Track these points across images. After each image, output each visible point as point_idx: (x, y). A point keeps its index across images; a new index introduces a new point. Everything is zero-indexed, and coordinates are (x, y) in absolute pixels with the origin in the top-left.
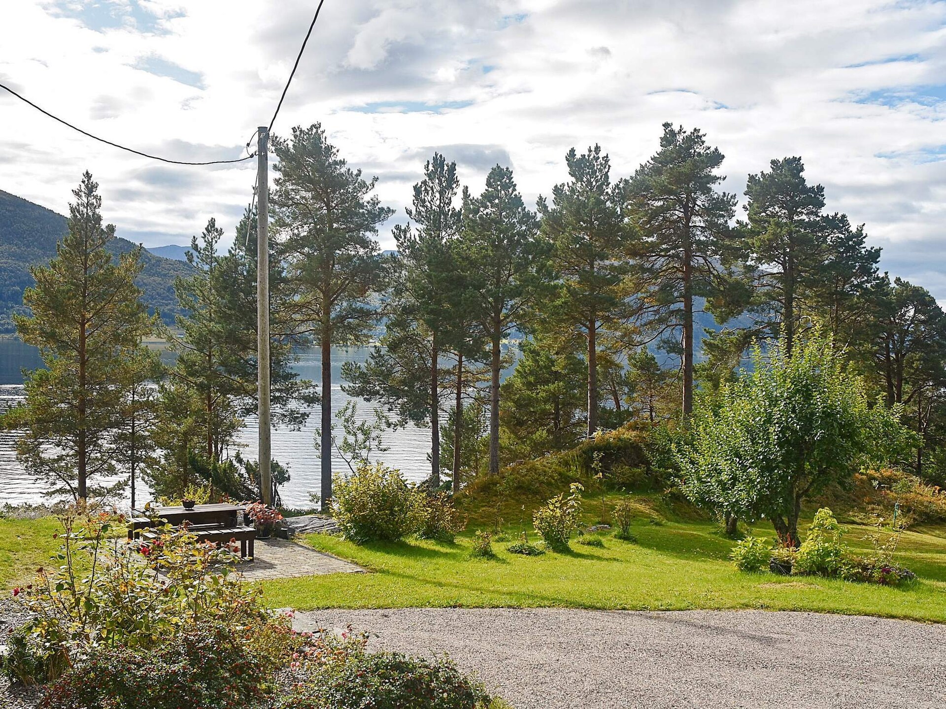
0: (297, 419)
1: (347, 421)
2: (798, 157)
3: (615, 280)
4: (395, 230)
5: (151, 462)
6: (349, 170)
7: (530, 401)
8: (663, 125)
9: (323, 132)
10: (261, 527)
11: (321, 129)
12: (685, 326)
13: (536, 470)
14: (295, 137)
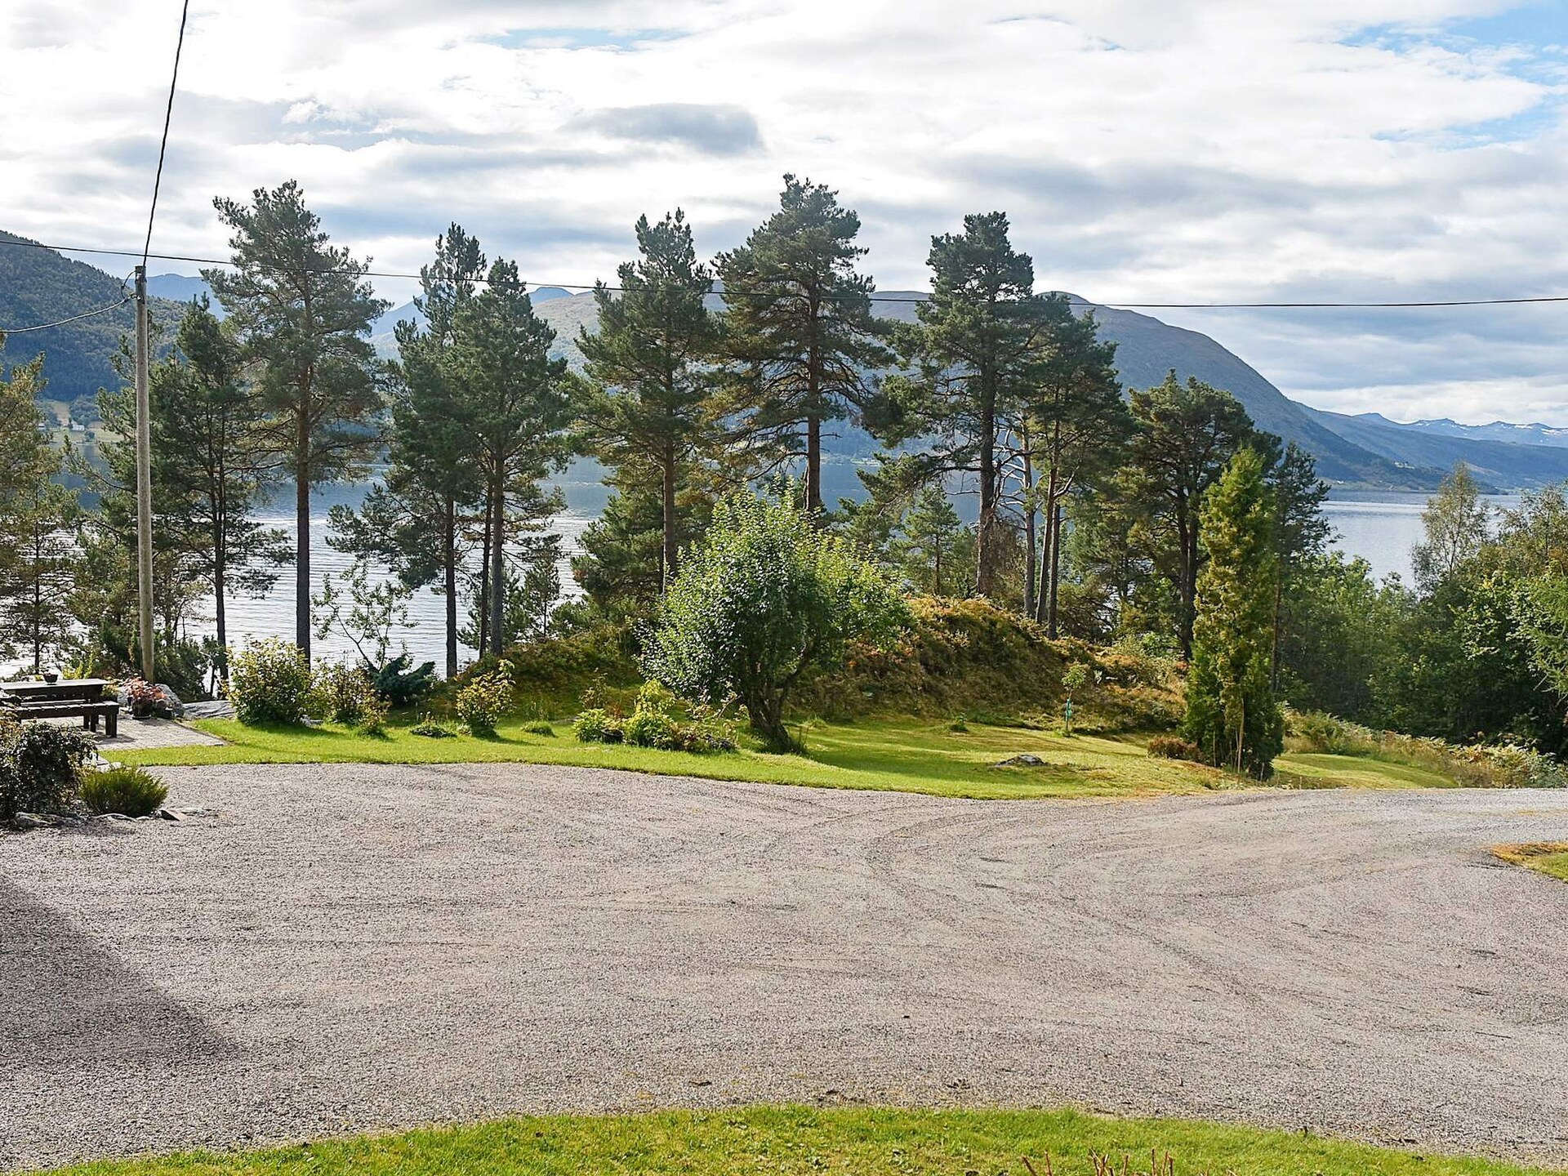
0: (262, 582)
1: (356, 584)
2: (1001, 213)
3: (699, 395)
4: (397, 328)
5: (67, 641)
6: (332, 248)
7: (623, 558)
8: (784, 177)
9: (301, 193)
10: (139, 706)
11: (298, 189)
12: (809, 456)
13: (554, 650)
14: (258, 202)
